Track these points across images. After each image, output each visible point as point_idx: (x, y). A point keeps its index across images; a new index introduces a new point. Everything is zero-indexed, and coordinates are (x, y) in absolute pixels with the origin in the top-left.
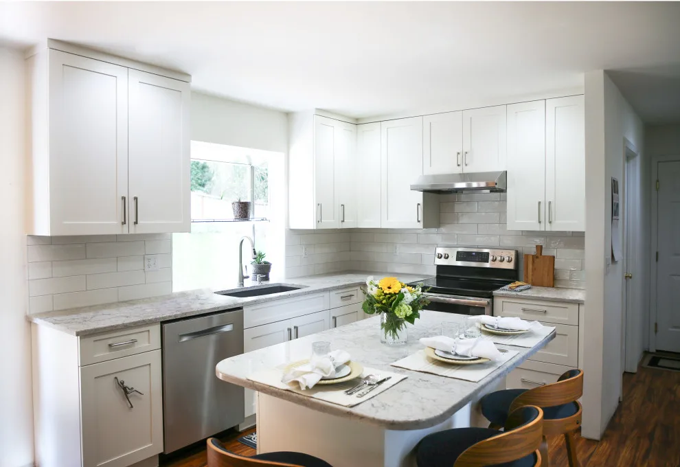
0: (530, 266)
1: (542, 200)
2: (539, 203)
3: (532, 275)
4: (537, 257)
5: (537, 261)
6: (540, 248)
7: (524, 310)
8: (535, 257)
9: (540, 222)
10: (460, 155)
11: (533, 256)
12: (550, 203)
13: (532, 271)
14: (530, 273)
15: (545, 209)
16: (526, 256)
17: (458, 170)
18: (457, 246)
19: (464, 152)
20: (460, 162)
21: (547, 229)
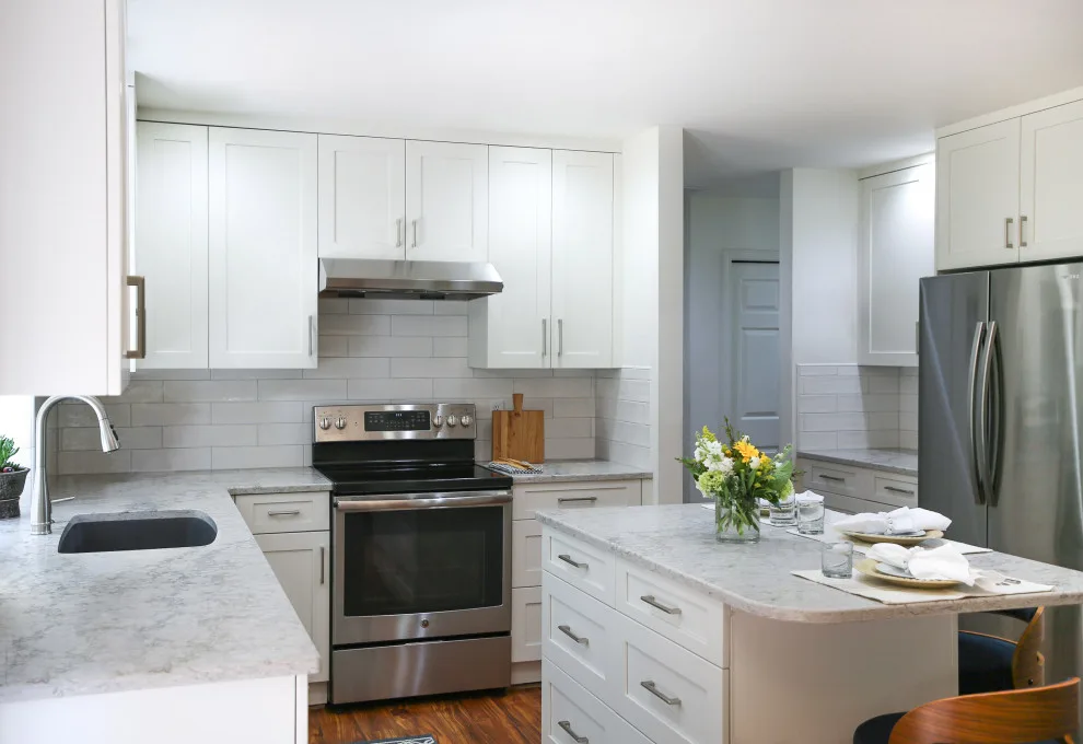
0: (505, 430)
1: (547, 316)
2: (544, 322)
3: (509, 446)
4: (517, 414)
5: (517, 420)
6: (517, 398)
7: (561, 501)
8: (514, 415)
9: (544, 354)
10: (402, 224)
11: (510, 412)
12: (560, 322)
13: (509, 438)
14: (504, 442)
15: (551, 331)
16: (497, 414)
17: (396, 254)
18: (348, 402)
19: (409, 221)
20: (402, 239)
21: (555, 366)
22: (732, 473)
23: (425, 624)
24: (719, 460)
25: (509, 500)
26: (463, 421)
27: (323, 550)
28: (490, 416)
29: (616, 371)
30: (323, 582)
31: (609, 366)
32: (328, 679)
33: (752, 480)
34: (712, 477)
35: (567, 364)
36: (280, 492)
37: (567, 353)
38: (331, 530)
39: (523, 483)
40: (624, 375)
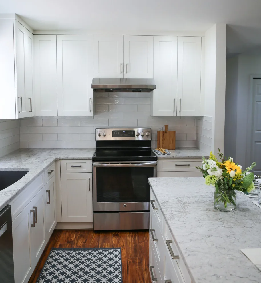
0: (161, 138)
1: (175, 98)
2: (174, 100)
3: (163, 143)
4: (166, 132)
5: (166, 134)
6: (166, 126)
7: (176, 165)
8: (164, 132)
9: (174, 111)
10: (122, 66)
11: (163, 131)
12: (180, 99)
13: (163, 141)
14: (161, 142)
15: (177, 103)
16: (159, 132)
17: (120, 76)
18: (108, 127)
19: (125, 64)
20: (122, 71)
21: (178, 115)
22: (221, 178)
23: (125, 206)
24: (216, 170)
25: (156, 165)
26: (147, 134)
27: (89, 179)
28: (157, 132)
29: (202, 117)
30: (89, 190)
31: (198, 116)
32: (92, 222)
33: (231, 183)
34: (211, 178)
35: (182, 115)
36: (74, 159)
37: (183, 111)
38: (92, 173)
39: (161, 159)
40: (204, 119)
